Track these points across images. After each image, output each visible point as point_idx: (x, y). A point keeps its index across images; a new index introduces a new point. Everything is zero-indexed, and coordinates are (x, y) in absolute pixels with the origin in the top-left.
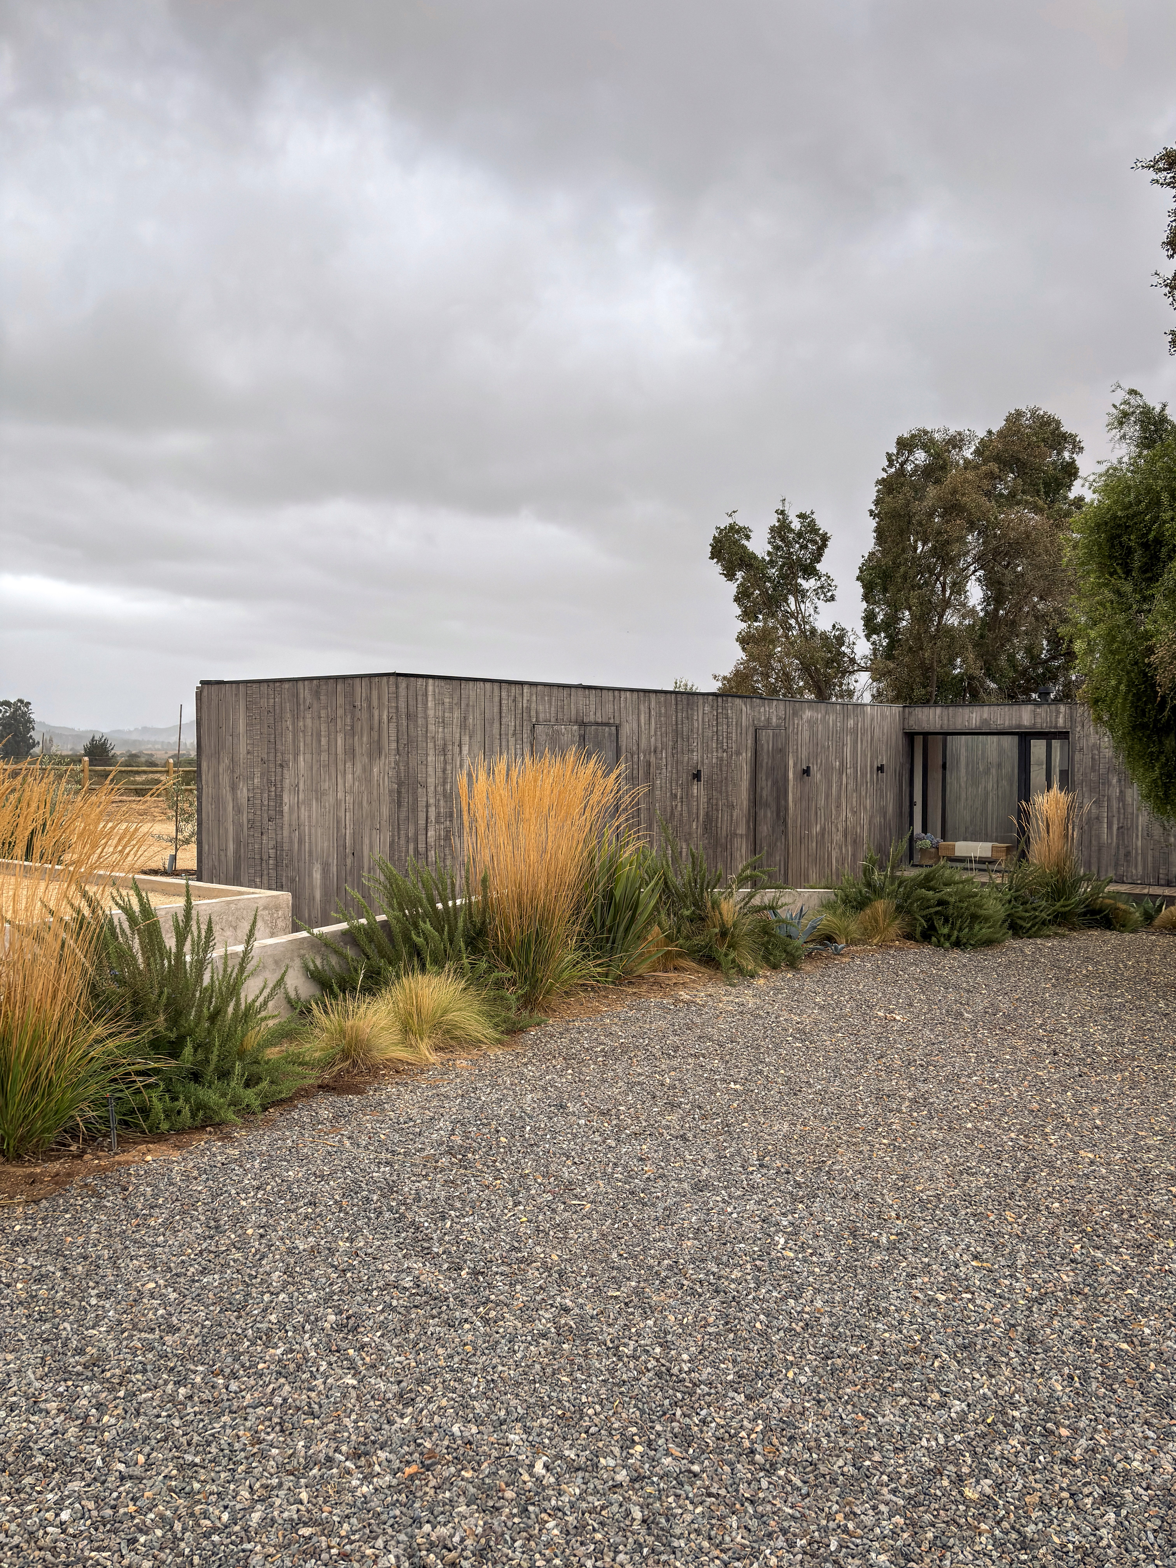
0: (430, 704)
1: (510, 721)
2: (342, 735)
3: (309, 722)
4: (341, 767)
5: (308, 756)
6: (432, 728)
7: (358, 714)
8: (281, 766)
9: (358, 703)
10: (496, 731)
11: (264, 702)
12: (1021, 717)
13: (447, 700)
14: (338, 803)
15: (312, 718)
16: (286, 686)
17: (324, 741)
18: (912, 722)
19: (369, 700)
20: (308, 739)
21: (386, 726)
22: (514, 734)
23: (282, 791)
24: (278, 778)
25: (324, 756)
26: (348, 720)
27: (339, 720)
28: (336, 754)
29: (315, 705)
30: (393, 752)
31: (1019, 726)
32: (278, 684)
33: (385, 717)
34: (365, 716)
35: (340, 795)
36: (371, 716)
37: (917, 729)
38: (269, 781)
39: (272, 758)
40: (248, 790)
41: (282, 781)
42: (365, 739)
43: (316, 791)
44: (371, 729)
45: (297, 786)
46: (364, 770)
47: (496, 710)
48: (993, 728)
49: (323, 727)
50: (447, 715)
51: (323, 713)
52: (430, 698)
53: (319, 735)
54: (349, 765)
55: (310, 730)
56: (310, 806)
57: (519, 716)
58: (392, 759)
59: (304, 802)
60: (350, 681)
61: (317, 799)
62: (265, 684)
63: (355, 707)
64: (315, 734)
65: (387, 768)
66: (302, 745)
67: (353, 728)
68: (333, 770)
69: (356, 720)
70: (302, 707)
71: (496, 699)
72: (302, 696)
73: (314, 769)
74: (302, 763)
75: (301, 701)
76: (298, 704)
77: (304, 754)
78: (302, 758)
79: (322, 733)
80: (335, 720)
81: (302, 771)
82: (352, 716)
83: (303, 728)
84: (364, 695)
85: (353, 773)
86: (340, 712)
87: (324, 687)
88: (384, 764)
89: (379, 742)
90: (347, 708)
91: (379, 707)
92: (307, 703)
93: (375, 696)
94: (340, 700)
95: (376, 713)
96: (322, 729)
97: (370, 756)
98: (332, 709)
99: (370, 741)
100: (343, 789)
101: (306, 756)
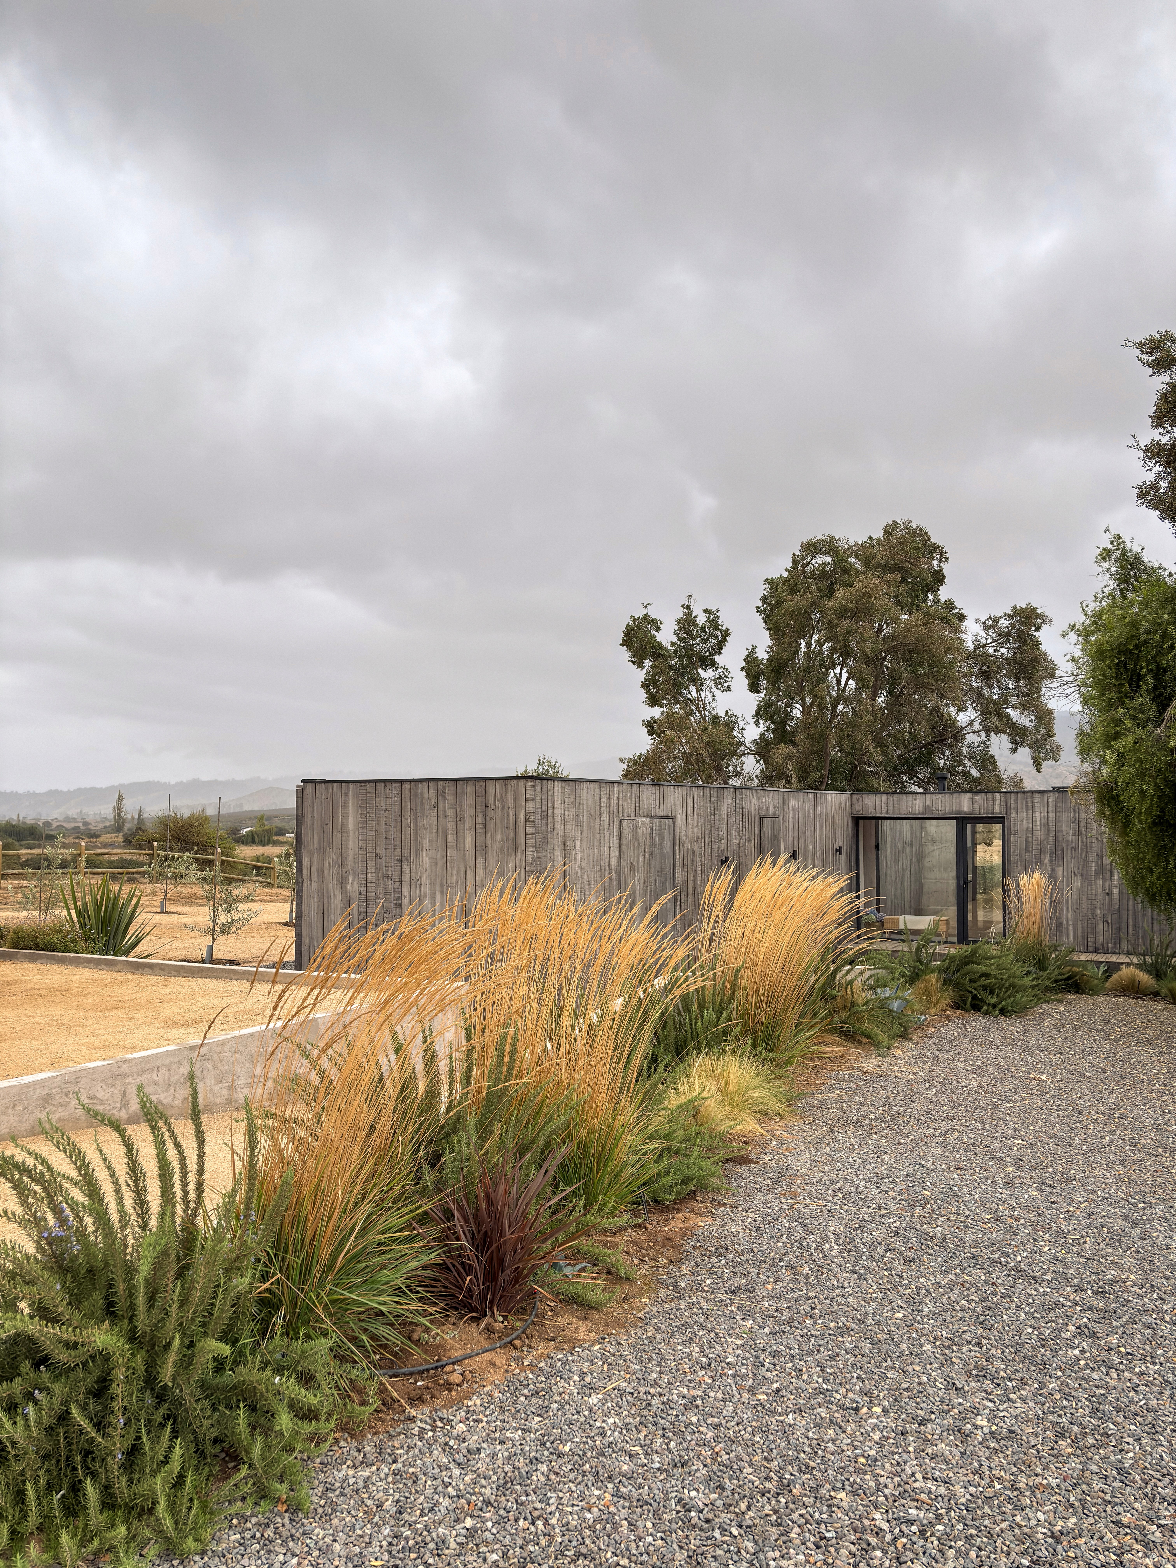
0: (556, 804)
1: (606, 817)
2: (473, 833)
3: (434, 820)
4: (470, 862)
5: (432, 852)
6: (557, 825)
7: (491, 813)
8: (400, 861)
9: (491, 803)
10: (597, 826)
11: (380, 801)
12: (960, 803)
13: (567, 800)
15: (438, 816)
16: (407, 786)
17: (451, 838)
18: (859, 808)
19: (504, 801)
20: (433, 836)
21: (522, 824)
22: (609, 829)
23: (400, 884)
24: (396, 873)
25: (451, 852)
26: (480, 819)
27: (469, 819)
28: (465, 850)
29: (441, 805)
30: (531, 849)
31: (959, 812)
32: (397, 784)
33: (522, 816)
34: (499, 815)
35: (470, 888)
36: (506, 815)
37: (864, 813)
38: (385, 876)
39: (389, 853)
40: (360, 884)
41: (400, 875)
42: (499, 837)
43: (442, 885)
44: (506, 827)
45: (419, 879)
47: (597, 807)
48: (935, 813)
49: (451, 826)
50: (567, 813)
51: (450, 812)
52: (556, 799)
53: (445, 833)
54: (480, 860)
55: (435, 828)
56: (433, 899)
57: (612, 812)
58: (530, 855)
59: (427, 895)
60: (482, 783)
61: (442, 893)
62: (382, 785)
63: (487, 806)
64: (440, 831)
65: (524, 864)
66: (425, 841)
67: (485, 825)
68: (461, 865)
69: (488, 818)
70: (426, 806)
71: (597, 797)
72: (426, 796)
73: (440, 864)
74: (425, 859)
75: (425, 801)
76: (421, 803)
77: (428, 850)
78: (425, 855)
79: (449, 831)
80: (464, 819)
81: (425, 866)
82: (485, 815)
83: (426, 826)
84: (498, 796)
85: (485, 868)
86: (470, 811)
87: (452, 788)
88: (521, 859)
89: (514, 839)
90: (479, 807)
91: (515, 807)
92: (432, 803)
93: (510, 797)
94: (471, 800)
95: (512, 813)
96: (449, 827)
97: (505, 852)
98: (461, 809)
99: (505, 839)
100: (472, 882)
101: (430, 852)
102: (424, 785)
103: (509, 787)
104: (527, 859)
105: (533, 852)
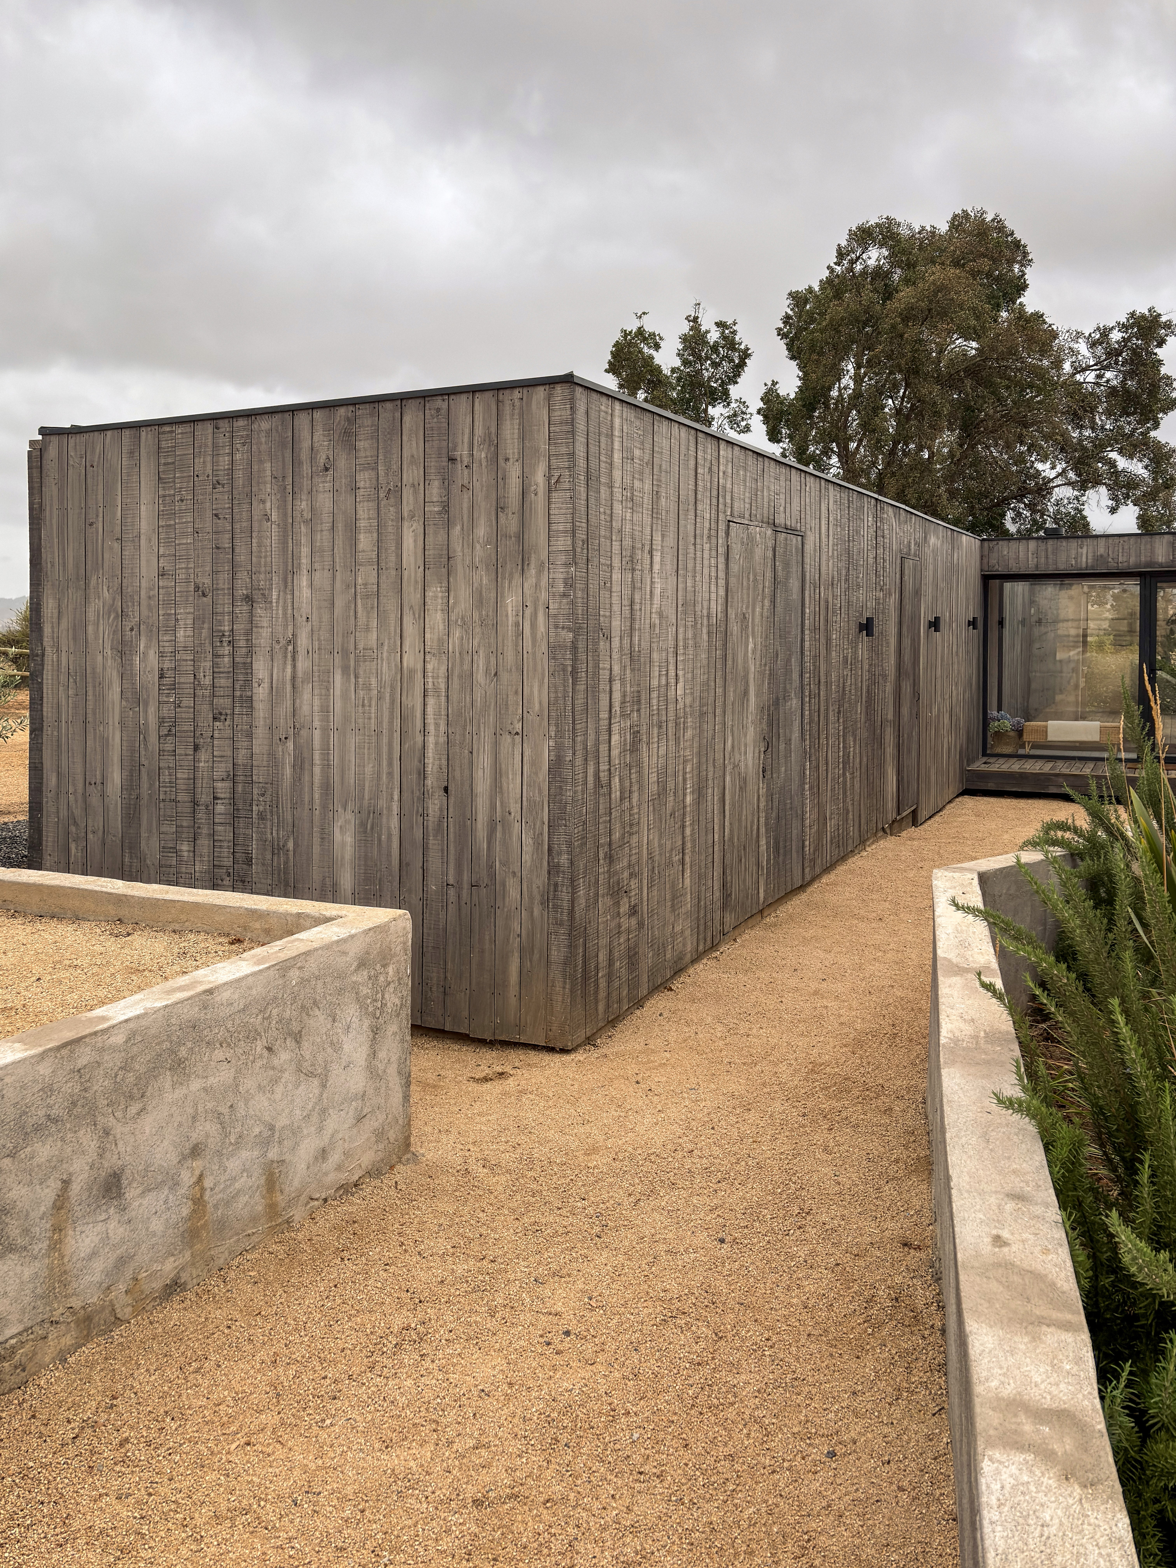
0: (617, 456)
1: (704, 508)
2: (418, 526)
3: (324, 501)
4: (412, 596)
5: (322, 578)
6: (618, 508)
7: (461, 475)
8: (249, 599)
9: (462, 452)
11: (204, 465)
13: (637, 453)
14: (403, 676)
15: (334, 491)
16: (264, 424)
17: (365, 541)
19: (494, 443)
20: (323, 538)
21: (540, 499)
23: (250, 652)
24: (239, 627)
25: (366, 575)
26: (435, 491)
27: (408, 494)
28: (400, 568)
29: (342, 463)
30: (562, 559)
32: (241, 423)
33: (539, 478)
34: (481, 479)
35: (411, 660)
36: (499, 479)
38: (217, 636)
39: (223, 583)
40: (161, 655)
41: (249, 633)
42: (481, 531)
43: (345, 653)
44: (500, 508)
45: (293, 641)
46: (479, 601)
47: (692, 487)
49: (365, 512)
50: (637, 484)
51: (364, 479)
52: (617, 445)
53: (353, 529)
54: (435, 592)
55: (327, 519)
56: (327, 685)
57: (714, 501)
58: (559, 574)
59: (309, 677)
60: (439, 402)
61: (345, 670)
62: (208, 425)
63: (452, 460)
64: (340, 526)
65: (544, 595)
66: (305, 551)
67: (446, 507)
68: (390, 604)
69: (455, 489)
70: (306, 469)
71: (692, 463)
72: (306, 444)
73: (339, 603)
74: (306, 593)
75: (304, 455)
76: (296, 462)
77: (311, 571)
78: (305, 582)
79: (362, 524)
80: (396, 493)
81: (305, 609)
82: (447, 481)
83: (307, 515)
84: (479, 431)
85: (448, 610)
86: (412, 474)
87: (368, 422)
88: (537, 586)
89: (520, 537)
90: (432, 463)
91: (522, 457)
92: (322, 459)
93: (510, 431)
94: (413, 447)
95: (514, 472)
96: (361, 514)
97: (496, 569)
98: (388, 469)
99: (497, 535)
100: (418, 646)
101: (317, 576)
102: (303, 419)
103: (507, 409)
104: (551, 584)
105: (567, 565)
